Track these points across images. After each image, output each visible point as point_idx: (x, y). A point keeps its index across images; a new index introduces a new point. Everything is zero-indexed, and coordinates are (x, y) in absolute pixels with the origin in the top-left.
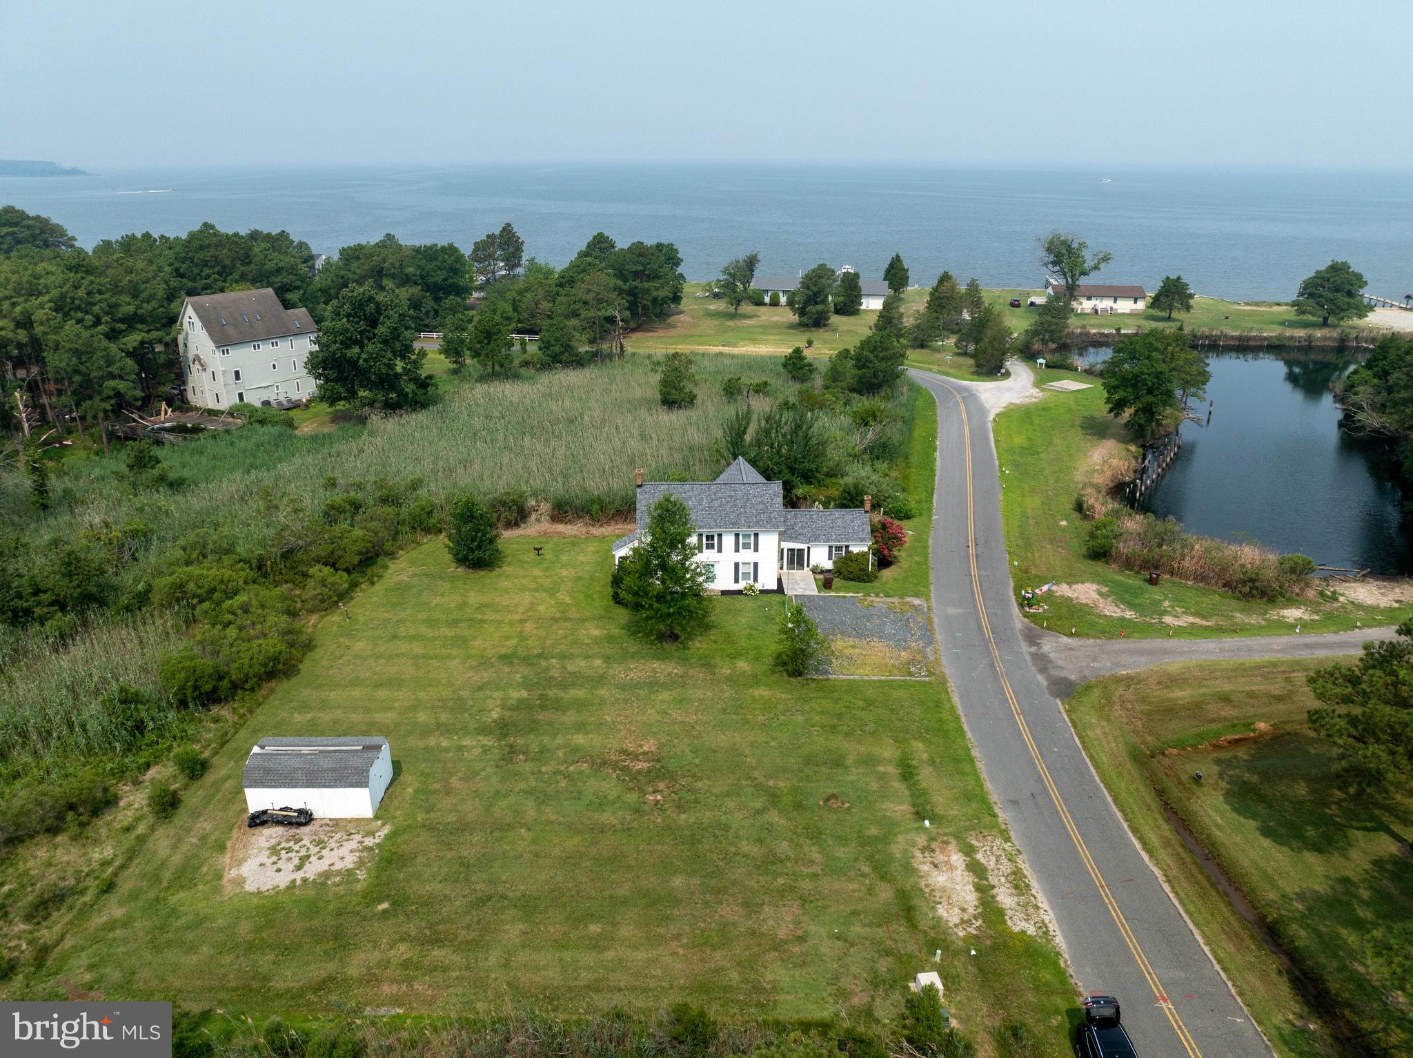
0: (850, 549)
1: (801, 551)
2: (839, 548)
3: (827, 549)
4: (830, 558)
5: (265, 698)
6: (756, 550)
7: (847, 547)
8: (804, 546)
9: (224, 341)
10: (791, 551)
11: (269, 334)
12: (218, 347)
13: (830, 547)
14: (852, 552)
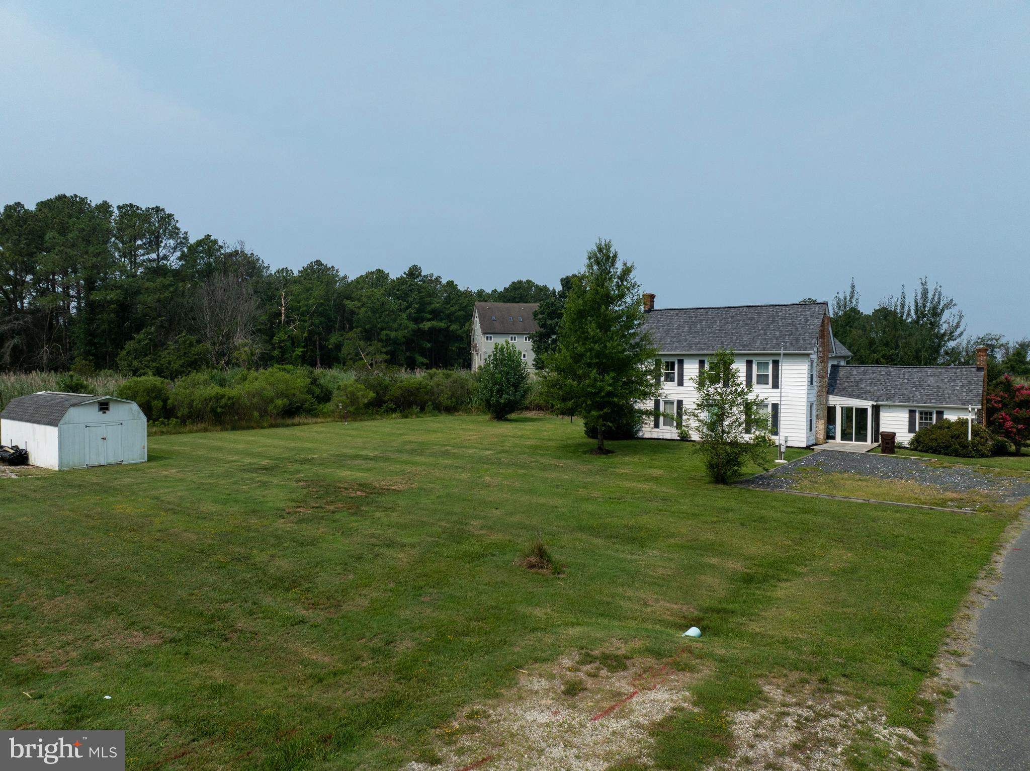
0: (945, 417)
1: (862, 412)
2: (926, 415)
3: (907, 415)
4: (911, 429)
5: (191, 432)
6: (776, 385)
7: (940, 413)
8: (867, 404)
9: (489, 332)
10: (847, 411)
11: (525, 330)
12: (484, 334)
13: (912, 413)
14: (948, 421)
